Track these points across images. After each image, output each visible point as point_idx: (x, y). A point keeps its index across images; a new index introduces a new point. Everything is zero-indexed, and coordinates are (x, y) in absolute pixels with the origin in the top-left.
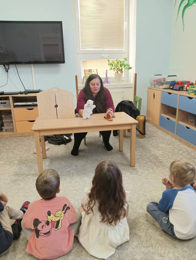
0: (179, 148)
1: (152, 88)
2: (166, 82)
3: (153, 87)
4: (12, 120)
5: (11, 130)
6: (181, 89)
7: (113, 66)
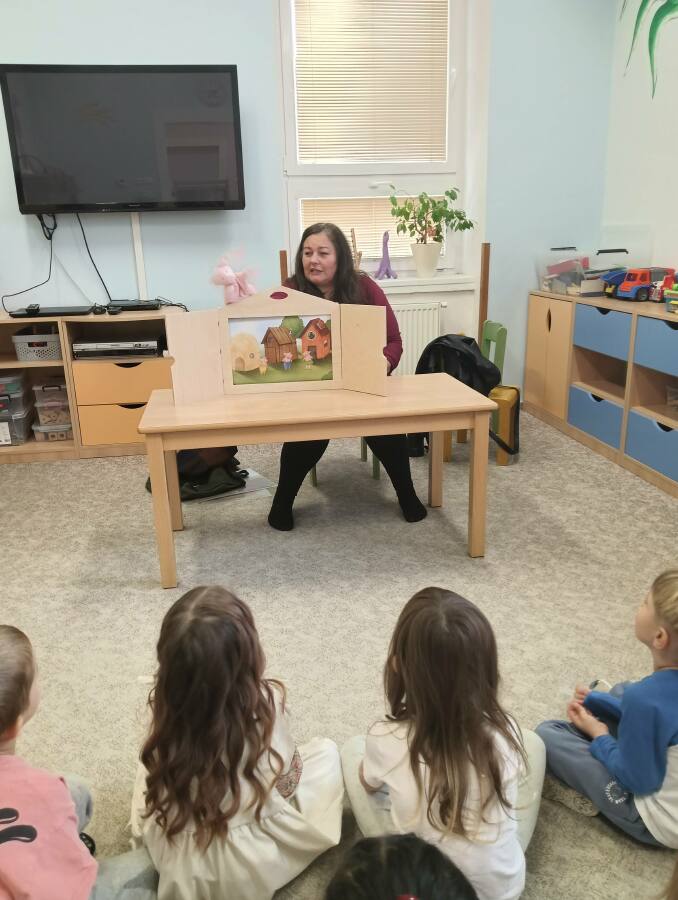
0: (633, 498)
1: (543, 294)
2: (592, 272)
3: (547, 288)
4: (65, 404)
5: (62, 436)
6: (643, 295)
7: (407, 218)
